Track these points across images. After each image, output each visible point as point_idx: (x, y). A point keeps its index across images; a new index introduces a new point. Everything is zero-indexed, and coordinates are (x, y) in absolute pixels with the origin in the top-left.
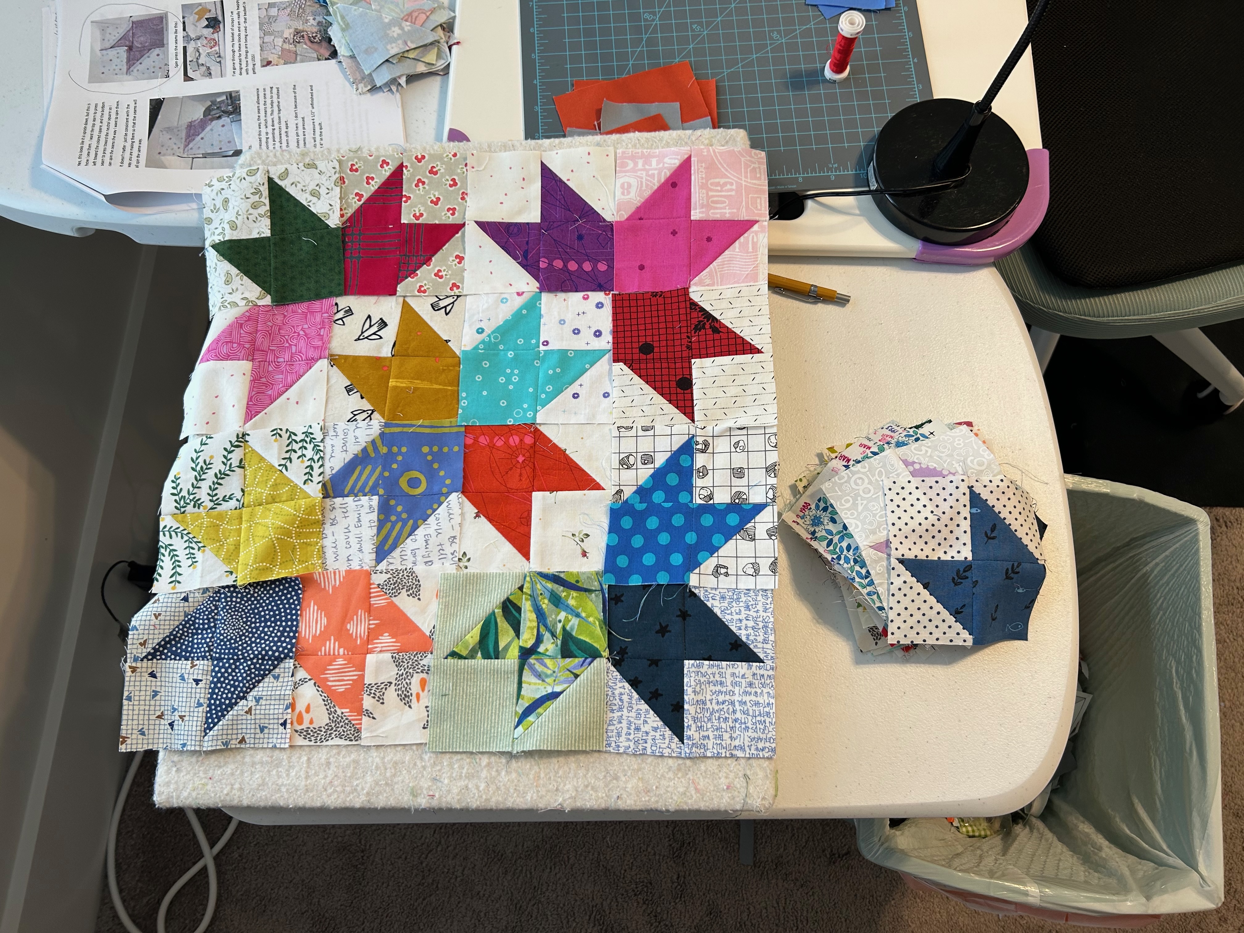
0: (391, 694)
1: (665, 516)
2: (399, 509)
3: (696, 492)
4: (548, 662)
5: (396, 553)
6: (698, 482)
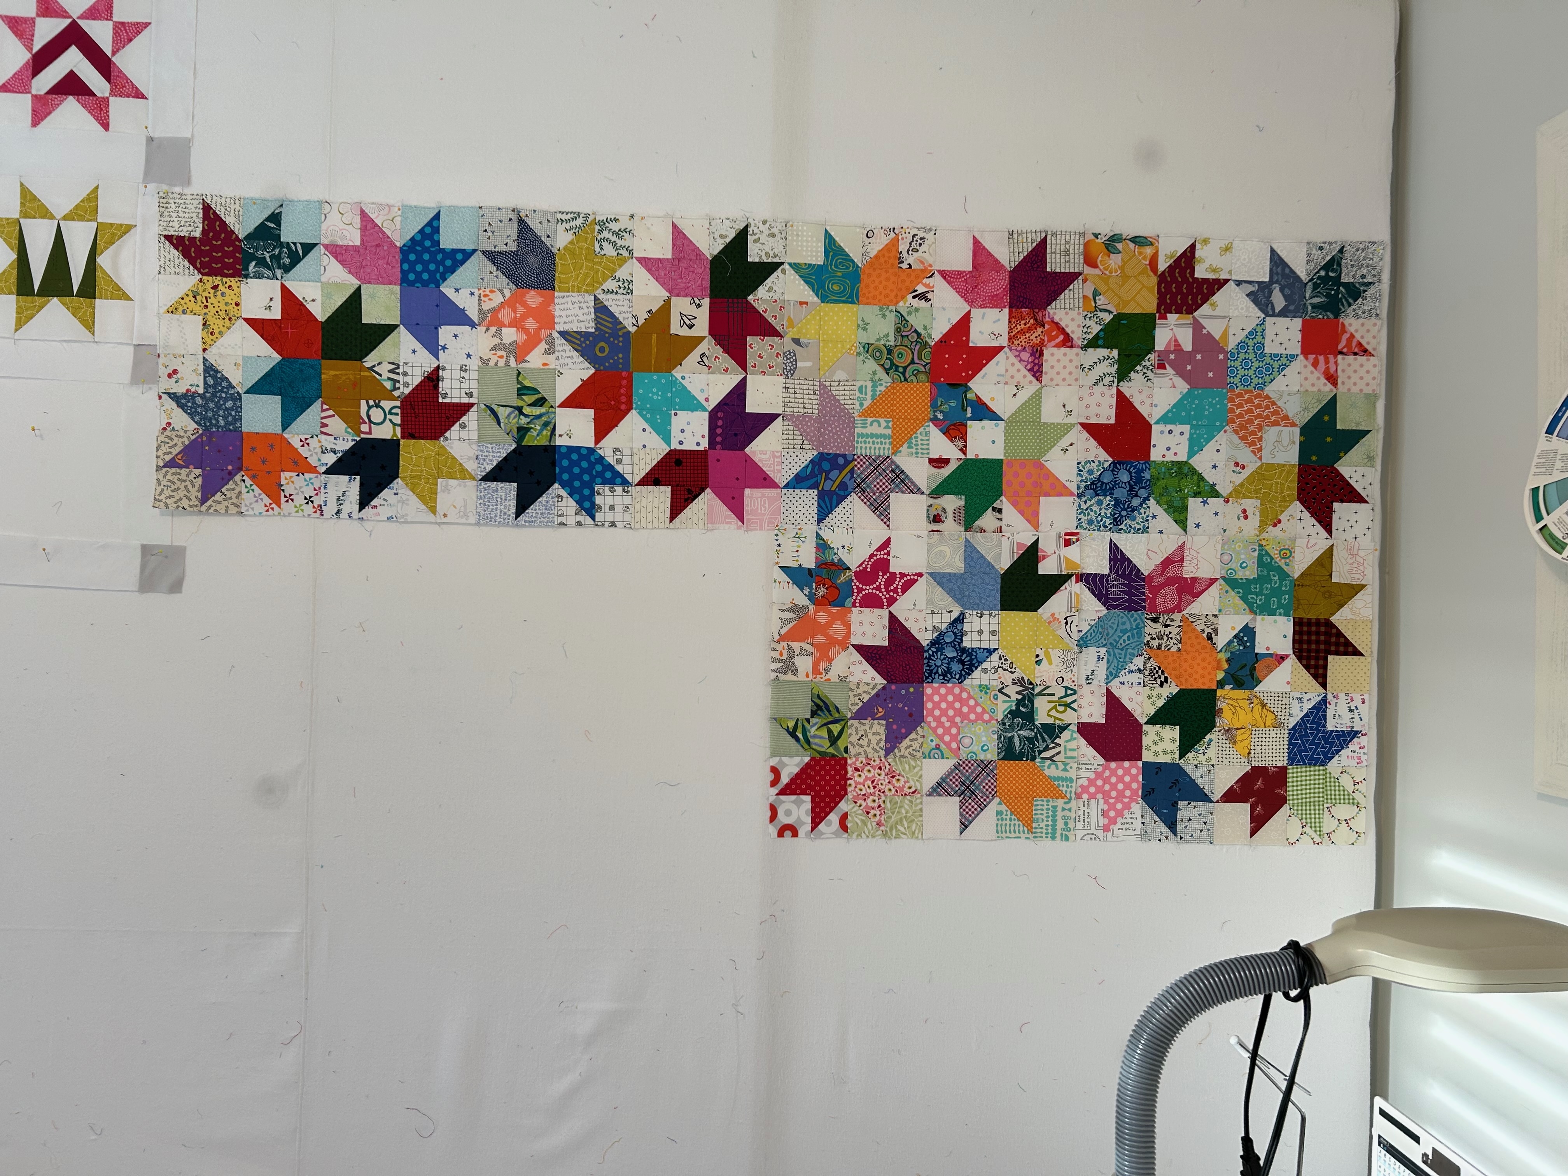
0: (497, 341)
1: (588, 471)
2: (588, 342)
3: (602, 487)
4: (516, 420)
5: (564, 341)
6: (607, 488)
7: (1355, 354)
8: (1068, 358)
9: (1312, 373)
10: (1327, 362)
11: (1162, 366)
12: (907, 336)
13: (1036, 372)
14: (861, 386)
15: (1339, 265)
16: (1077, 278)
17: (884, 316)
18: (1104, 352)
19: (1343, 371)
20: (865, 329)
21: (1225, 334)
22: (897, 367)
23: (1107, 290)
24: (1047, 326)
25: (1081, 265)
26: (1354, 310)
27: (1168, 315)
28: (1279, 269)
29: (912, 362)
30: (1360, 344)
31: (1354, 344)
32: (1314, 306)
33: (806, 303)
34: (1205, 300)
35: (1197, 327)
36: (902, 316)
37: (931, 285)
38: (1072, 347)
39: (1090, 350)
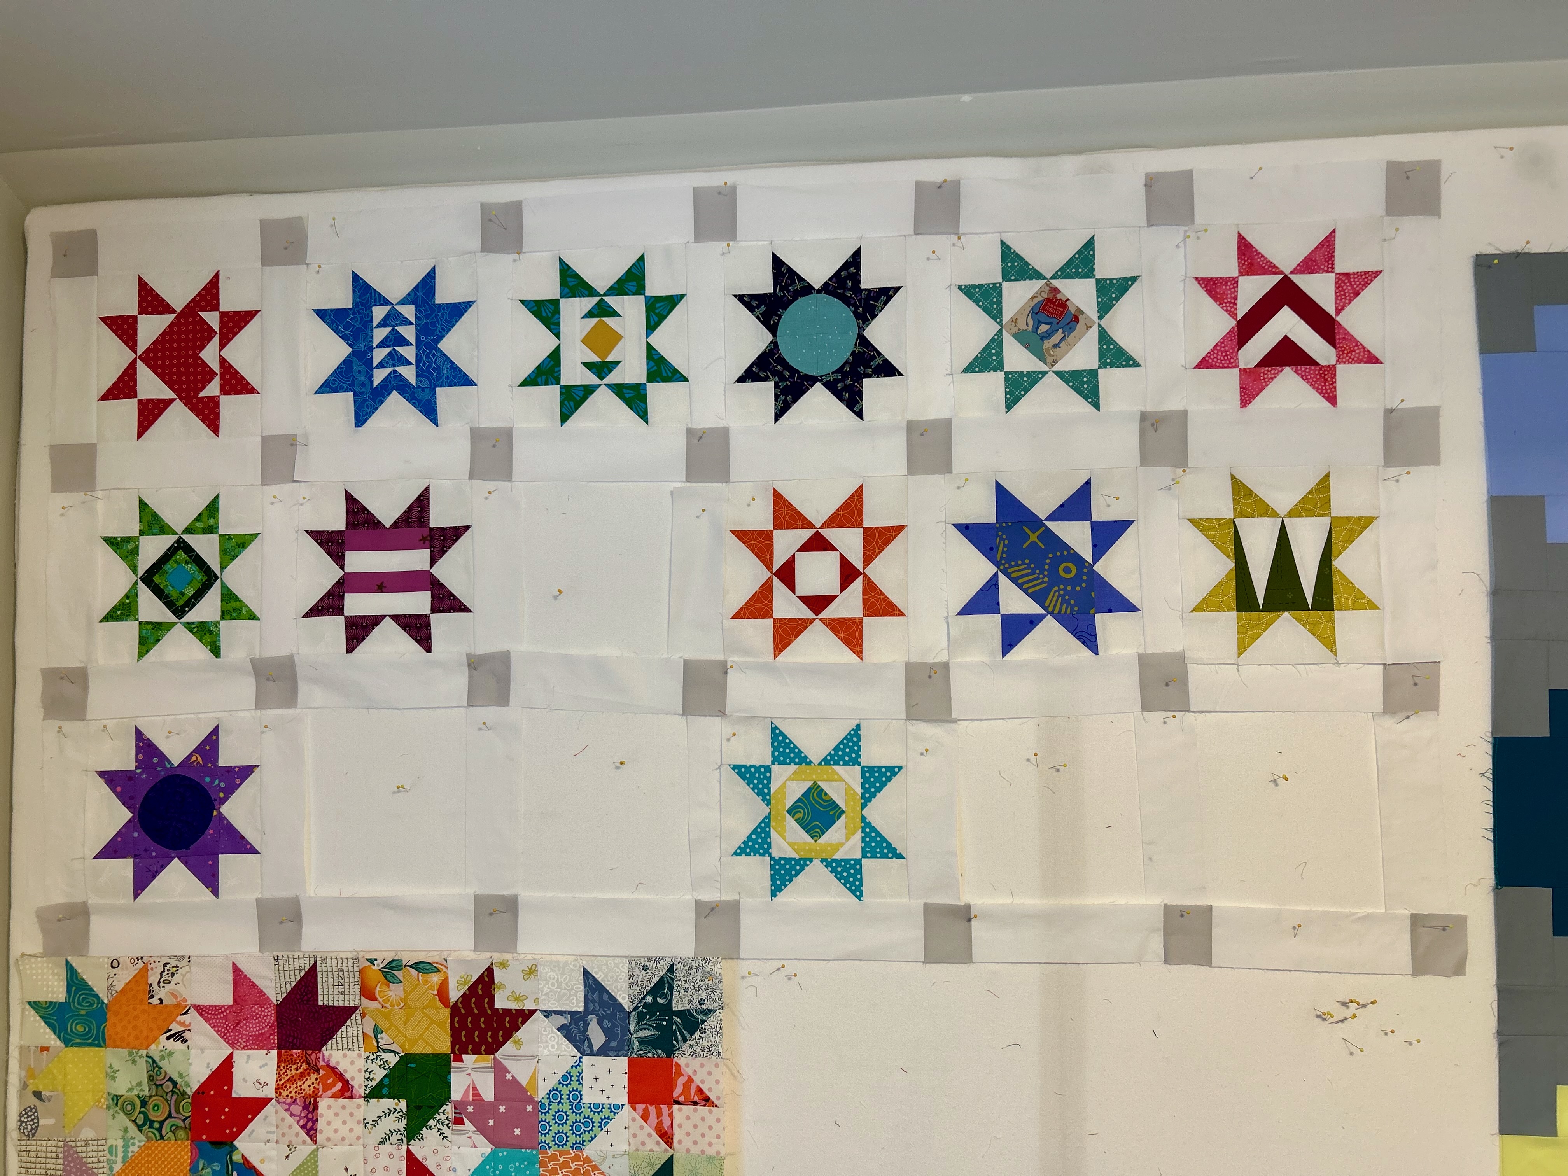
7: (695, 1103)
8: (348, 1111)
9: (642, 1128)
10: (659, 1114)
11: (459, 1121)
12: (161, 1085)
13: (311, 1129)
14: (111, 1146)
15: (671, 989)
16: (354, 1012)
17: (134, 1062)
18: (388, 1103)
19: (680, 1126)
20: (114, 1078)
21: (534, 1078)
22: (152, 1122)
23: (389, 1028)
24: (322, 1072)
25: (358, 997)
26: (691, 1047)
27: (463, 1056)
28: (596, 996)
29: (170, 1116)
30: (700, 1091)
31: (693, 1091)
32: (642, 1042)
33: (47, 1049)
34: (507, 1037)
35: (500, 1070)
36: (154, 1061)
37: (187, 1023)
38: (351, 1097)
39: (373, 1101)
